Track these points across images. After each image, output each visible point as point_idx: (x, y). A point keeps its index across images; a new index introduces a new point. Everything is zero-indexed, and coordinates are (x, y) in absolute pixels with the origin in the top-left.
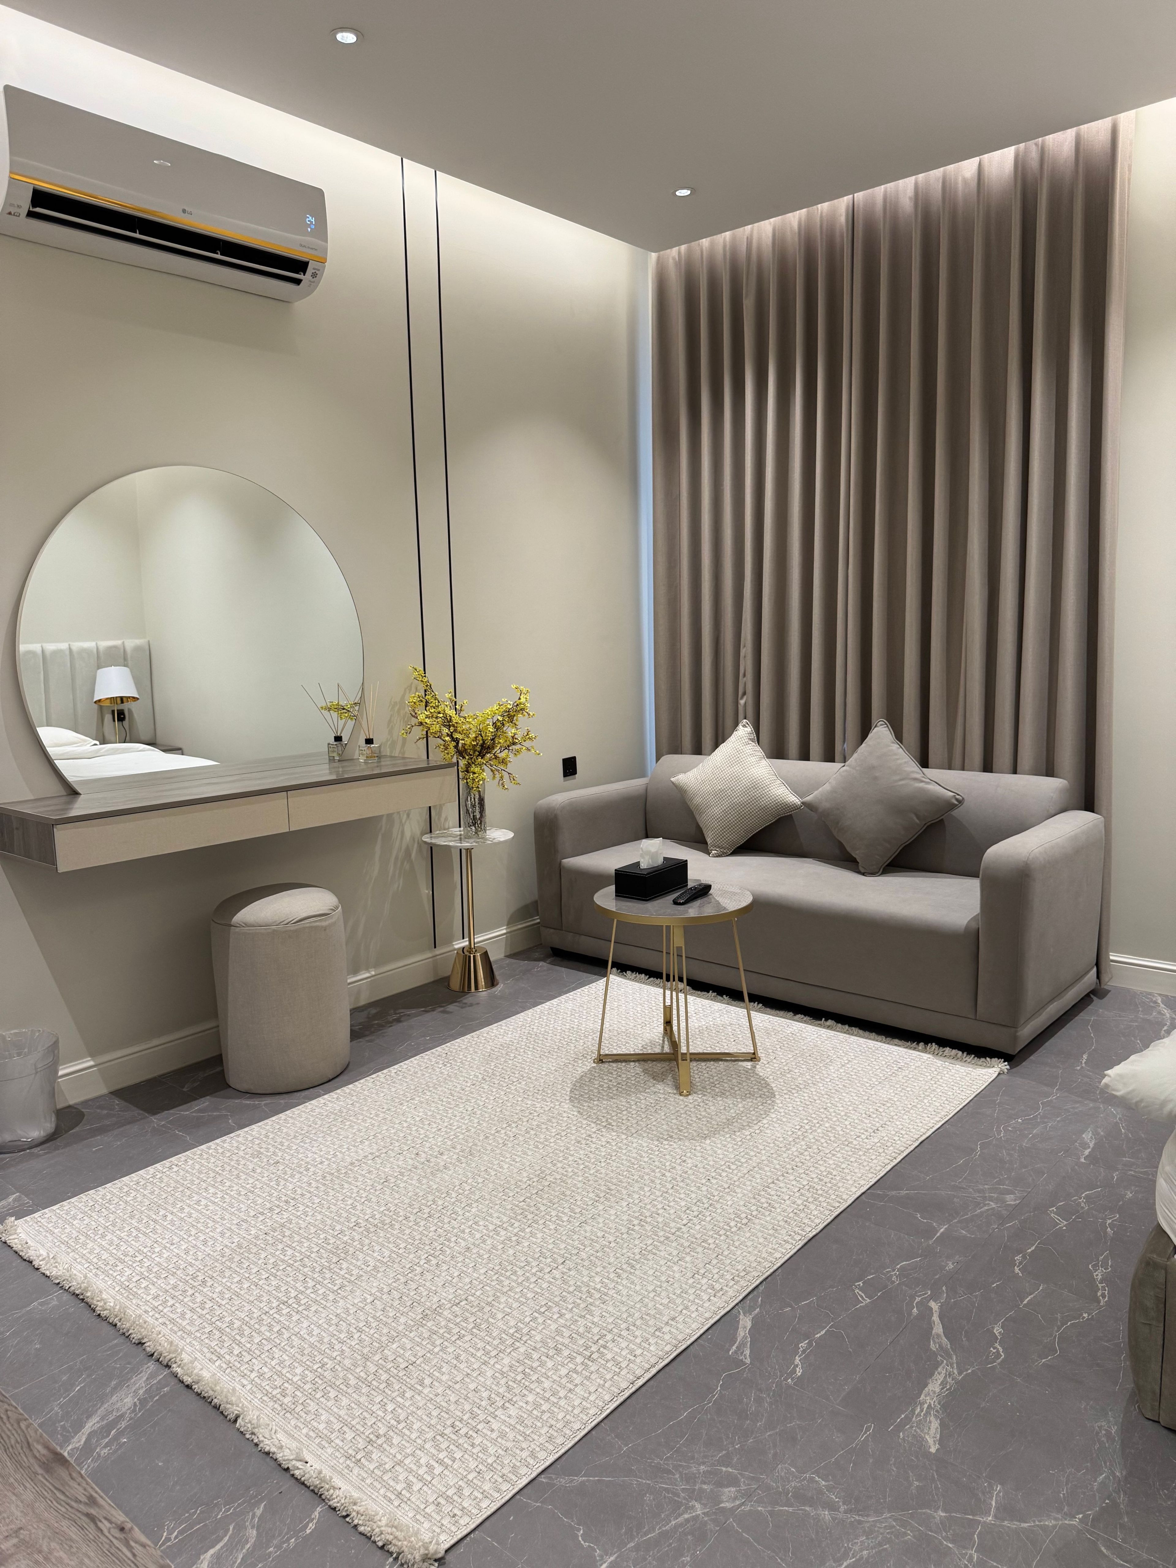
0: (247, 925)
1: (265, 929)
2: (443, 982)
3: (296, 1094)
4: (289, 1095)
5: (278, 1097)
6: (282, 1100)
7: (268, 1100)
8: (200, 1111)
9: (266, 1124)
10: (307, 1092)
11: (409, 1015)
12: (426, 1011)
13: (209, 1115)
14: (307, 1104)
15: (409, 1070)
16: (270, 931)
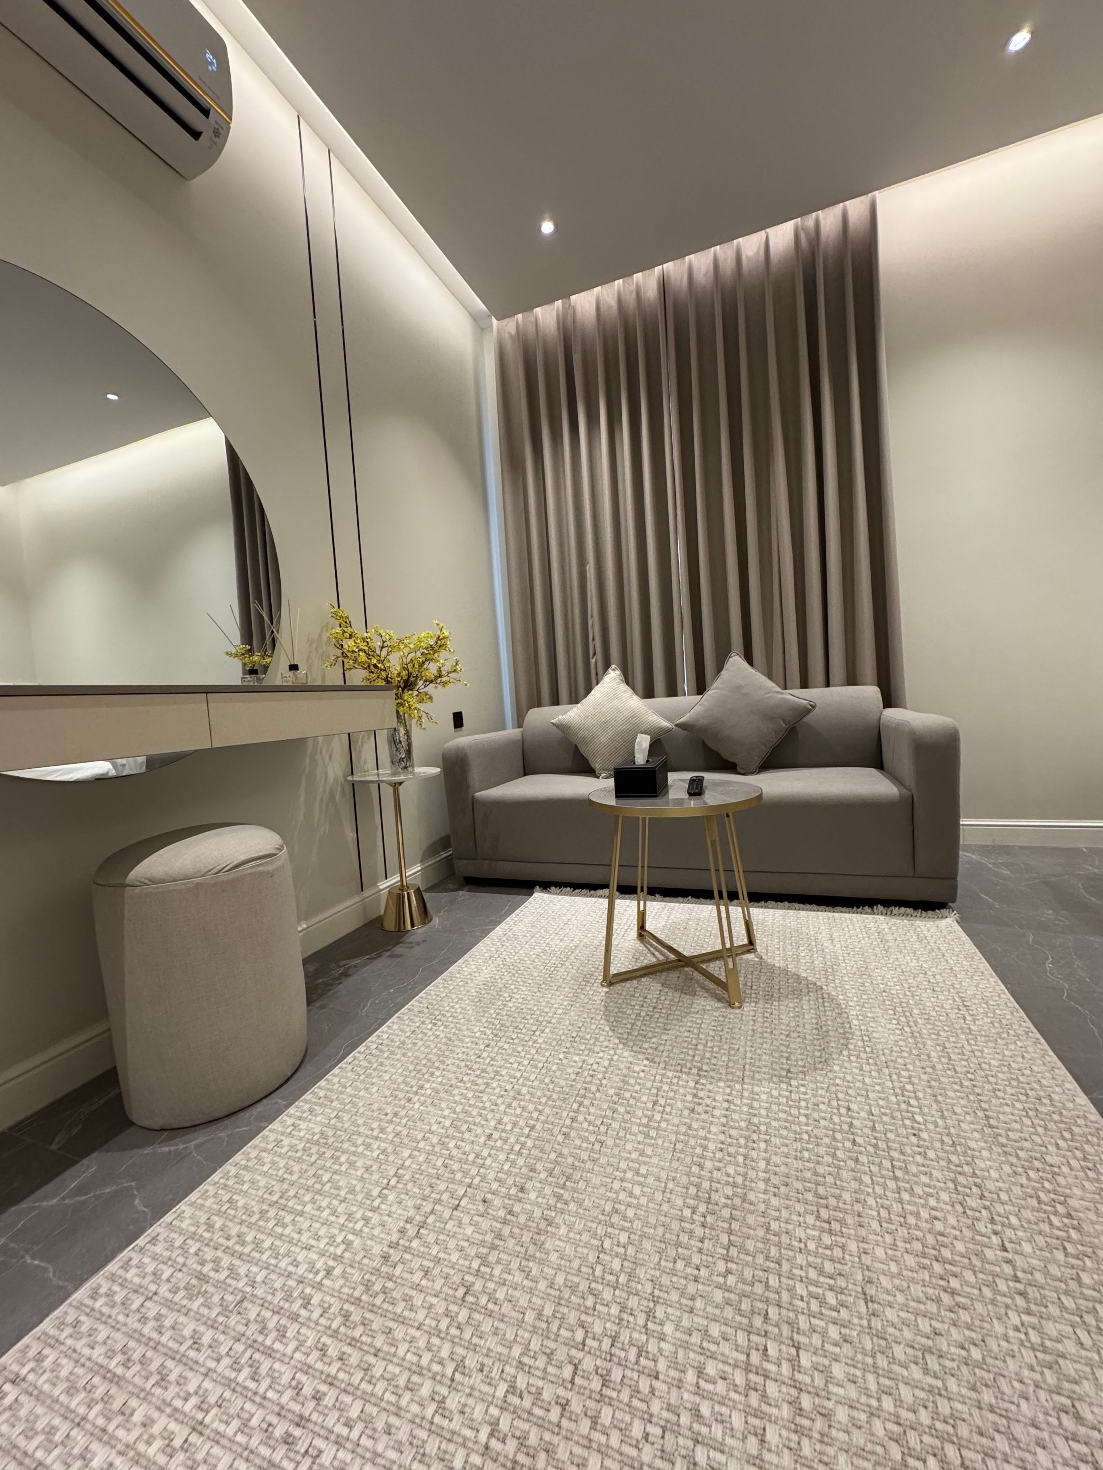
0: (152, 881)
1: (184, 884)
2: (376, 923)
3: (242, 1114)
4: (233, 1119)
5: (213, 1128)
6: (223, 1133)
7: (199, 1138)
8: (81, 1190)
9: (204, 1196)
10: (259, 1108)
11: (355, 966)
12: (374, 959)
13: (97, 1197)
14: (265, 1132)
15: (392, 1041)
16: (190, 885)
